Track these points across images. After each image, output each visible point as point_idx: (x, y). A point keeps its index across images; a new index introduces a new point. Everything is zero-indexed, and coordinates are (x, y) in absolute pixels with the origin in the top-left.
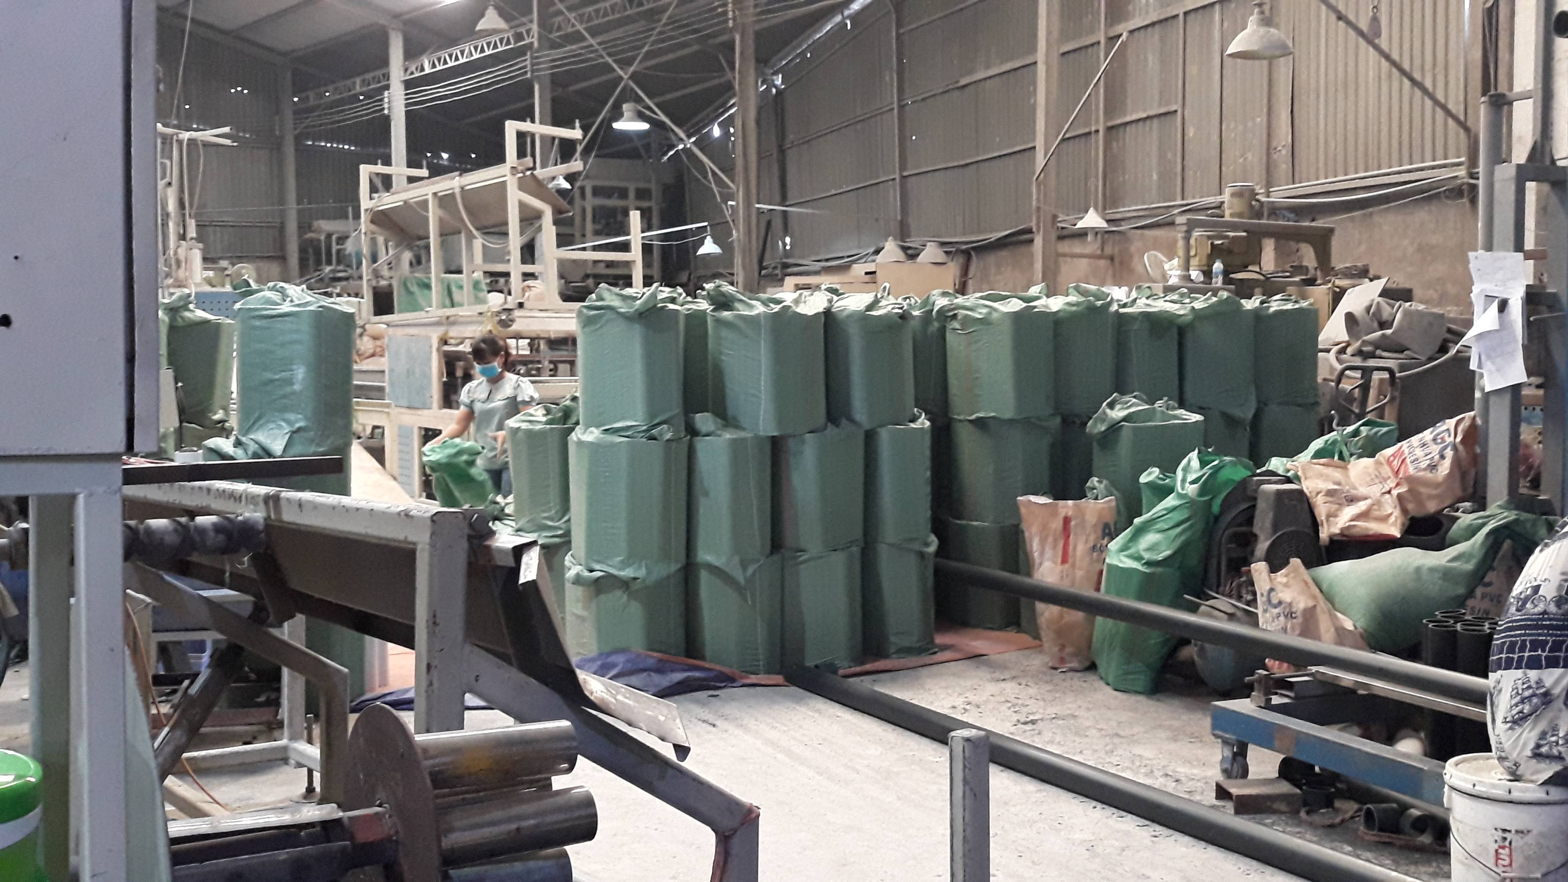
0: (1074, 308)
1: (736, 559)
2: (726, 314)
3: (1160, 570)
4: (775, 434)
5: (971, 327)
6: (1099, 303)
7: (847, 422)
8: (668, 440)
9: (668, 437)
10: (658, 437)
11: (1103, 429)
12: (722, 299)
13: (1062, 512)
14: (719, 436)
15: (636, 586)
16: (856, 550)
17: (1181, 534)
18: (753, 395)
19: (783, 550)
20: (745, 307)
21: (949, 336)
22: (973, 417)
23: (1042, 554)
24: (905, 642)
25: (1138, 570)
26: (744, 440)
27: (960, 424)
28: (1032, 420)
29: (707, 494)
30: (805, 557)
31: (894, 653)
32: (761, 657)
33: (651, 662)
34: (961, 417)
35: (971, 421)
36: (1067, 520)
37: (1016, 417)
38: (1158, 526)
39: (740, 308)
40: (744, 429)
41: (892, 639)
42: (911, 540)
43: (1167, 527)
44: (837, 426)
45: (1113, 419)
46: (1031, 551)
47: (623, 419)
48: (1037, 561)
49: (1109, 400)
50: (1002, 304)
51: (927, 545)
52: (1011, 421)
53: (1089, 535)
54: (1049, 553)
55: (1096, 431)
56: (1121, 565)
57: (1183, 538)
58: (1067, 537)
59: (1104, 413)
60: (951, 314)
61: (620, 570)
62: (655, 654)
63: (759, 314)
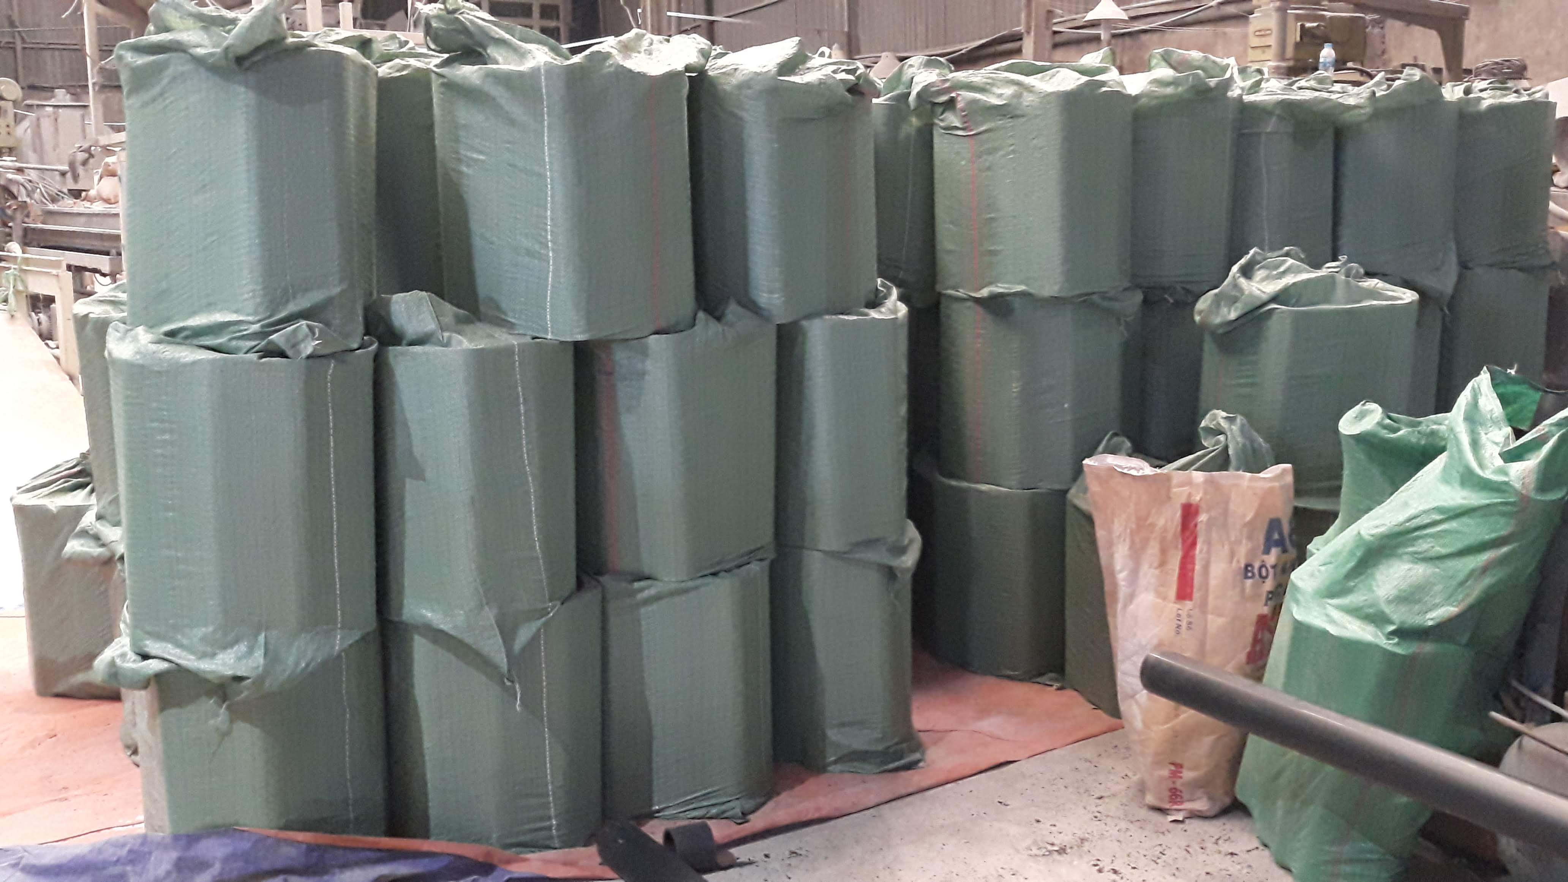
0: (1169, 90)
1: (490, 615)
2: (468, 72)
3: (1428, 648)
4: (580, 337)
5: (982, 124)
6: (1213, 82)
7: (740, 310)
8: (309, 357)
9: (309, 351)
10: (289, 353)
11: (1233, 315)
12: (462, 39)
13: (1180, 495)
14: (447, 345)
15: (244, 693)
16: (757, 569)
17: (1485, 570)
18: (529, 253)
19: (605, 579)
20: (511, 55)
21: (940, 143)
22: (985, 292)
23: (1135, 573)
24: (859, 741)
25: (1377, 646)
26: (508, 352)
27: (956, 306)
28: (1095, 297)
29: (419, 475)
30: (651, 590)
31: (835, 762)
32: (552, 812)
33: (289, 854)
34: (961, 293)
35: (977, 301)
36: (1189, 512)
37: (1063, 294)
38: (1423, 546)
39: (500, 59)
40: (509, 326)
41: (832, 734)
42: (869, 543)
43: (1444, 551)
44: (719, 319)
45: (1251, 295)
46: (1111, 565)
47: (210, 307)
48: (1123, 590)
49: (1243, 261)
50: (1042, 79)
51: (902, 550)
52: (1055, 301)
53: (1238, 542)
54: (1148, 574)
55: (1218, 320)
56: (1333, 630)
57: (1487, 581)
58: (1189, 545)
59: (1236, 286)
60: (944, 98)
61: (203, 656)
62: (301, 836)
63: (535, 71)
